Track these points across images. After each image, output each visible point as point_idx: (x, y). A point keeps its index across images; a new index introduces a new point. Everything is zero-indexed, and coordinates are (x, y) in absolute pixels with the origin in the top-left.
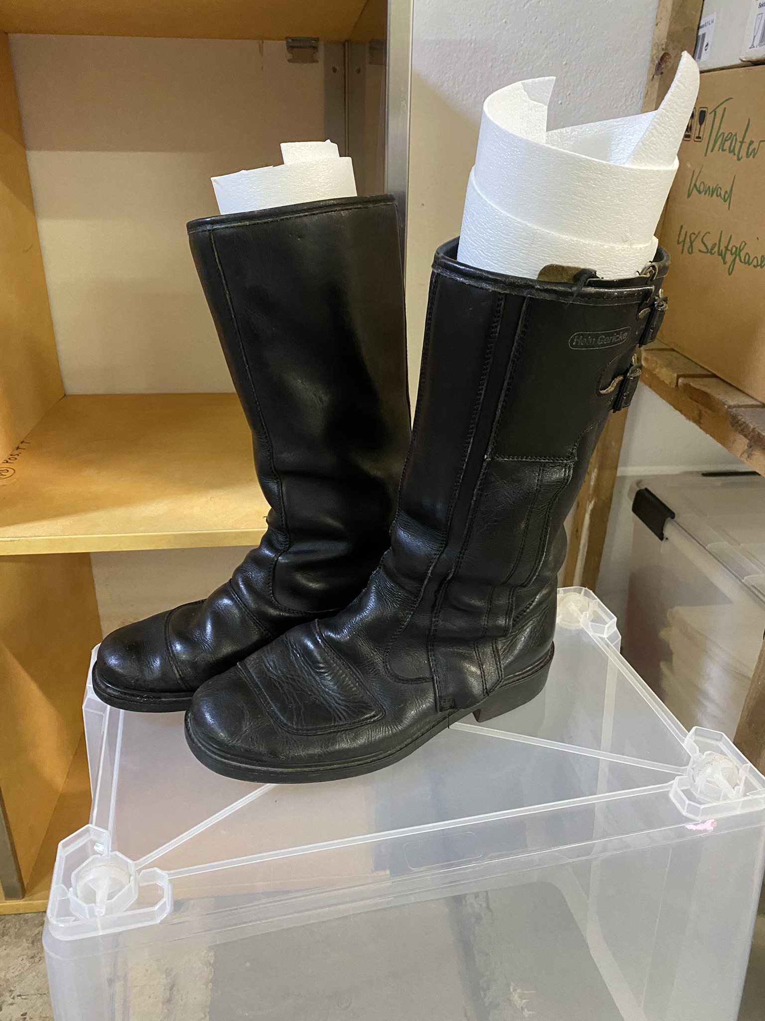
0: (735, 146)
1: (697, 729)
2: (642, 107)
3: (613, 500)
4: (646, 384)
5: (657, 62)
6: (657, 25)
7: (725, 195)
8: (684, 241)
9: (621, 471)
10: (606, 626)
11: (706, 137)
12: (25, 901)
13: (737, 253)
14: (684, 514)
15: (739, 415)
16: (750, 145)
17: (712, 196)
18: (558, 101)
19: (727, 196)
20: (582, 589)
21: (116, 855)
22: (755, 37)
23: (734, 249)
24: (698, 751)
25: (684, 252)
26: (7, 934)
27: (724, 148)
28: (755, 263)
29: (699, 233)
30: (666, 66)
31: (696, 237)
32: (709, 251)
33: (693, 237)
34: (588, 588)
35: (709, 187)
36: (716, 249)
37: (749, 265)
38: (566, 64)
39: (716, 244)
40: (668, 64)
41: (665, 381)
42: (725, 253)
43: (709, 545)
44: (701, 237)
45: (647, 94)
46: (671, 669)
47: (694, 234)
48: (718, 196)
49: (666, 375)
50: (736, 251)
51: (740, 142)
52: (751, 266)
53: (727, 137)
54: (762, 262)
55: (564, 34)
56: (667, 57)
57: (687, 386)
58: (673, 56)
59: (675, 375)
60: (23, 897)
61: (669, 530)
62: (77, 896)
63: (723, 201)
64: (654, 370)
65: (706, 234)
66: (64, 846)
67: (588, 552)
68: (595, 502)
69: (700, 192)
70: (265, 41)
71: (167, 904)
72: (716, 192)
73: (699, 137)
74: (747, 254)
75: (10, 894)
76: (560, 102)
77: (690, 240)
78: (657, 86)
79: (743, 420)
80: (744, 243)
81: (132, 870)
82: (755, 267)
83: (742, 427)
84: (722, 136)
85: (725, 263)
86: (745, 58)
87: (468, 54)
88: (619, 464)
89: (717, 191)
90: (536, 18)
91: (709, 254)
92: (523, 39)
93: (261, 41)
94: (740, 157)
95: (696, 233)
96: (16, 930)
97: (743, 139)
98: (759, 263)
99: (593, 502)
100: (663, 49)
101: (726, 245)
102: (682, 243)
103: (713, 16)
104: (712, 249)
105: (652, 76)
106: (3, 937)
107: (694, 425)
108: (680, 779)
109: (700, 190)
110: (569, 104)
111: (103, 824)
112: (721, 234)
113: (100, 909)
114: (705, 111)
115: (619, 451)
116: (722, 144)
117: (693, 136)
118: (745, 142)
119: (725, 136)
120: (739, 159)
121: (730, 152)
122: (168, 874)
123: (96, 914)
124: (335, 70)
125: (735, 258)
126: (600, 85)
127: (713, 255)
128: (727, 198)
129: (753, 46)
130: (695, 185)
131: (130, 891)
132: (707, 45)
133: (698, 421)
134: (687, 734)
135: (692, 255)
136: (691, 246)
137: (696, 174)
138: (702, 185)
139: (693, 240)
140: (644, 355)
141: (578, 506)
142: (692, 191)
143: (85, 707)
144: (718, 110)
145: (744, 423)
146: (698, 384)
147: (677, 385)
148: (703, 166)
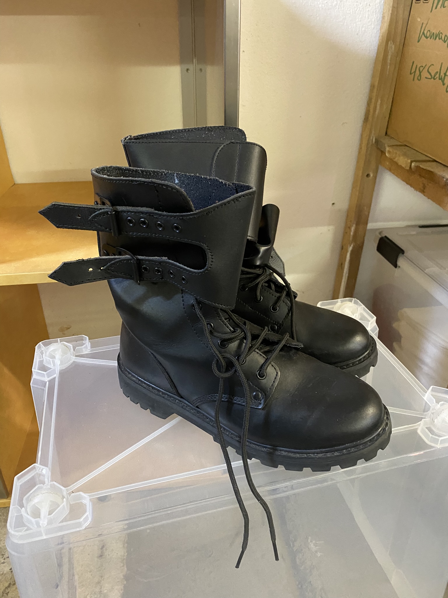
1: (433, 388)
3: (365, 244)
4: (387, 169)
7: (444, 38)
8: (415, 72)
9: (370, 226)
10: (370, 323)
12: (8, 500)
14: (410, 252)
17: (435, 39)
19: (446, 38)
20: (352, 299)
21: (54, 484)
24: (435, 402)
25: (415, 79)
27: (445, 6)
29: (426, 65)
31: (424, 69)
32: (433, 77)
34: (357, 299)
35: (434, 33)
36: (438, 76)
39: (438, 72)
41: (402, 165)
42: (444, 77)
43: (426, 270)
44: (427, 68)
46: (400, 347)
47: (422, 66)
48: (439, 39)
49: (403, 161)
57: (417, 167)
59: (409, 161)
60: (8, 497)
61: (401, 261)
62: (28, 514)
63: (443, 42)
64: (394, 159)
65: (430, 66)
66: (19, 479)
67: (348, 277)
68: (353, 245)
69: (427, 38)
71: (89, 515)
72: (438, 36)
77: (419, 70)
81: (65, 494)
85: (444, 84)
88: (369, 221)
91: (432, 79)
95: (424, 66)
96: (4, 517)
99: (352, 246)
101: (445, 72)
102: (413, 74)
104: (435, 76)
107: (420, 194)
108: (425, 421)
109: (427, 36)
111: (44, 463)
112: (441, 65)
113: (44, 522)
115: (369, 213)
116: (443, 4)
122: (89, 495)
123: (41, 525)
127: (435, 80)
130: (423, 33)
131: (65, 506)
133: (423, 190)
134: (427, 391)
135: (421, 81)
136: (420, 75)
137: (424, 25)
138: (429, 32)
139: (421, 70)
140: (387, 149)
141: (343, 248)
142: (421, 37)
143: (32, 384)
146: (425, 166)
147: (410, 167)
148: (429, 19)
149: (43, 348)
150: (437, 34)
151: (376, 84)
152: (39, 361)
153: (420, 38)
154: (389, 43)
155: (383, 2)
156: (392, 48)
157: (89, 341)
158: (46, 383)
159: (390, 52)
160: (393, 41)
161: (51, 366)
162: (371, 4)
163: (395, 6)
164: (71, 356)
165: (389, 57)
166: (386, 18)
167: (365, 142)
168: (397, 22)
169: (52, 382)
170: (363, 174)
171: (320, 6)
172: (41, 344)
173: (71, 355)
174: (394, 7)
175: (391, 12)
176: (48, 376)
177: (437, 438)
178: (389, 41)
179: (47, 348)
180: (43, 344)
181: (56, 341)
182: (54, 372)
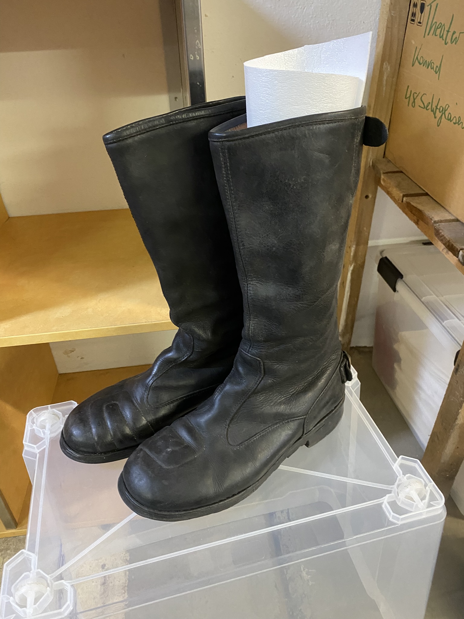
0: (443, 34)
1: (402, 457)
3: (366, 264)
7: (436, 68)
8: (410, 97)
9: (371, 243)
11: (424, 24)
12: (18, 530)
13: (444, 111)
14: (408, 276)
15: (440, 230)
16: (453, 34)
17: (428, 68)
19: (437, 69)
21: (39, 572)
24: (402, 473)
25: (410, 105)
26: (9, 549)
27: (436, 34)
28: (454, 121)
29: (419, 93)
32: (426, 106)
33: (415, 95)
35: (426, 61)
36: (430, 107)
37: (451, 121)
39: (430, 103)
41: (395, 197)
42: (436, 111)
43: (423, 298)
44: (421, 97)
46: (401, 369)
47: (416, 93)
48: (431, 69)
49: (397, 194)
50: (443, 110)
51: (447, 31)
52: (452, 122)
54: (459, 121)
57: (408, 204)
59: (401, 195)
60: (17, 527)
61: (399, 286)
62: (16, 603)
63: (435, 73)
64: (389, 188)
65: (423, 95)
66: (7, 565)
67: (350, 296)
68: (354, 266)
69: (420, 64)
71: (70, 604)
72: (430, 65)
73: (420, 23)
74: (450, 113)
75: (8, 526)
77: (413, 96)
79: (442, 233)
80: (447, 106)
81: (49, 581)
82: (455, 123)
83: (442, 238)
84: (435, 24)
85: (435, 117)
88: (370, 238)
91: (425, 109)
94: (446, 42)
96: (14, 546)
97: (449, 28)
98: (457, 122)
99: (353, 266)
101: (436, 105)
102: (408, 99)
104: (427, 106)
106: (7, 550)
107: (414, 224)
109: (420, 62)
111: (32, 550)
112: (433, 96)
113: (30, 611)
114: (424, 3)
115: (369, 233)
116: (435, 31)
117: (416, 21)
118: (450, 32)
119: (437, 26)
120: (446, 44)
121: (440, 37)
122: (70, 583)
123: (27, 614)
125: (442, 116)
127: (428, 111)
128: (438, 71)
130: (417, 58)
131: (49, 595)
134: (397, 460)
135: (415, 108)
136: (414, 102)
137: (418, 50)
138: (422, 58)
139: (415, 97)
140: (382, 176)
141: (344, 267)
142: (416, 61)
143: (24, 455)
144: (433, 4)
145: (443, 236)
146: (415, 202)
147: (402, 201)
148: (422, 45)
149: (34, 415)
150: (429, 63)
151: (372, 105)
152: (30, 429)
153: (414, 63)
154: (384, 64)
155: (378, 18)
156: (387, 68)
158: (36, 455)
159: (385, 73)
160: (389, 62)
161: (42, 435)
162: (365, 22)
163: (390, 26)
165: (385, 78)
166: (381, 38)
167: (363, 164)
168: (391, 42)
169: (42, 453)
170: (361, 194)
171: (312, 26)
172: (33, 412)
173: (61, 424)
174: (389, 28)
175: (385, 32)
177: (398, 516)
178: (384, 62)
179: (38, 416)
180: (35, 411)
181: (47, 408)
182: (44, 443)
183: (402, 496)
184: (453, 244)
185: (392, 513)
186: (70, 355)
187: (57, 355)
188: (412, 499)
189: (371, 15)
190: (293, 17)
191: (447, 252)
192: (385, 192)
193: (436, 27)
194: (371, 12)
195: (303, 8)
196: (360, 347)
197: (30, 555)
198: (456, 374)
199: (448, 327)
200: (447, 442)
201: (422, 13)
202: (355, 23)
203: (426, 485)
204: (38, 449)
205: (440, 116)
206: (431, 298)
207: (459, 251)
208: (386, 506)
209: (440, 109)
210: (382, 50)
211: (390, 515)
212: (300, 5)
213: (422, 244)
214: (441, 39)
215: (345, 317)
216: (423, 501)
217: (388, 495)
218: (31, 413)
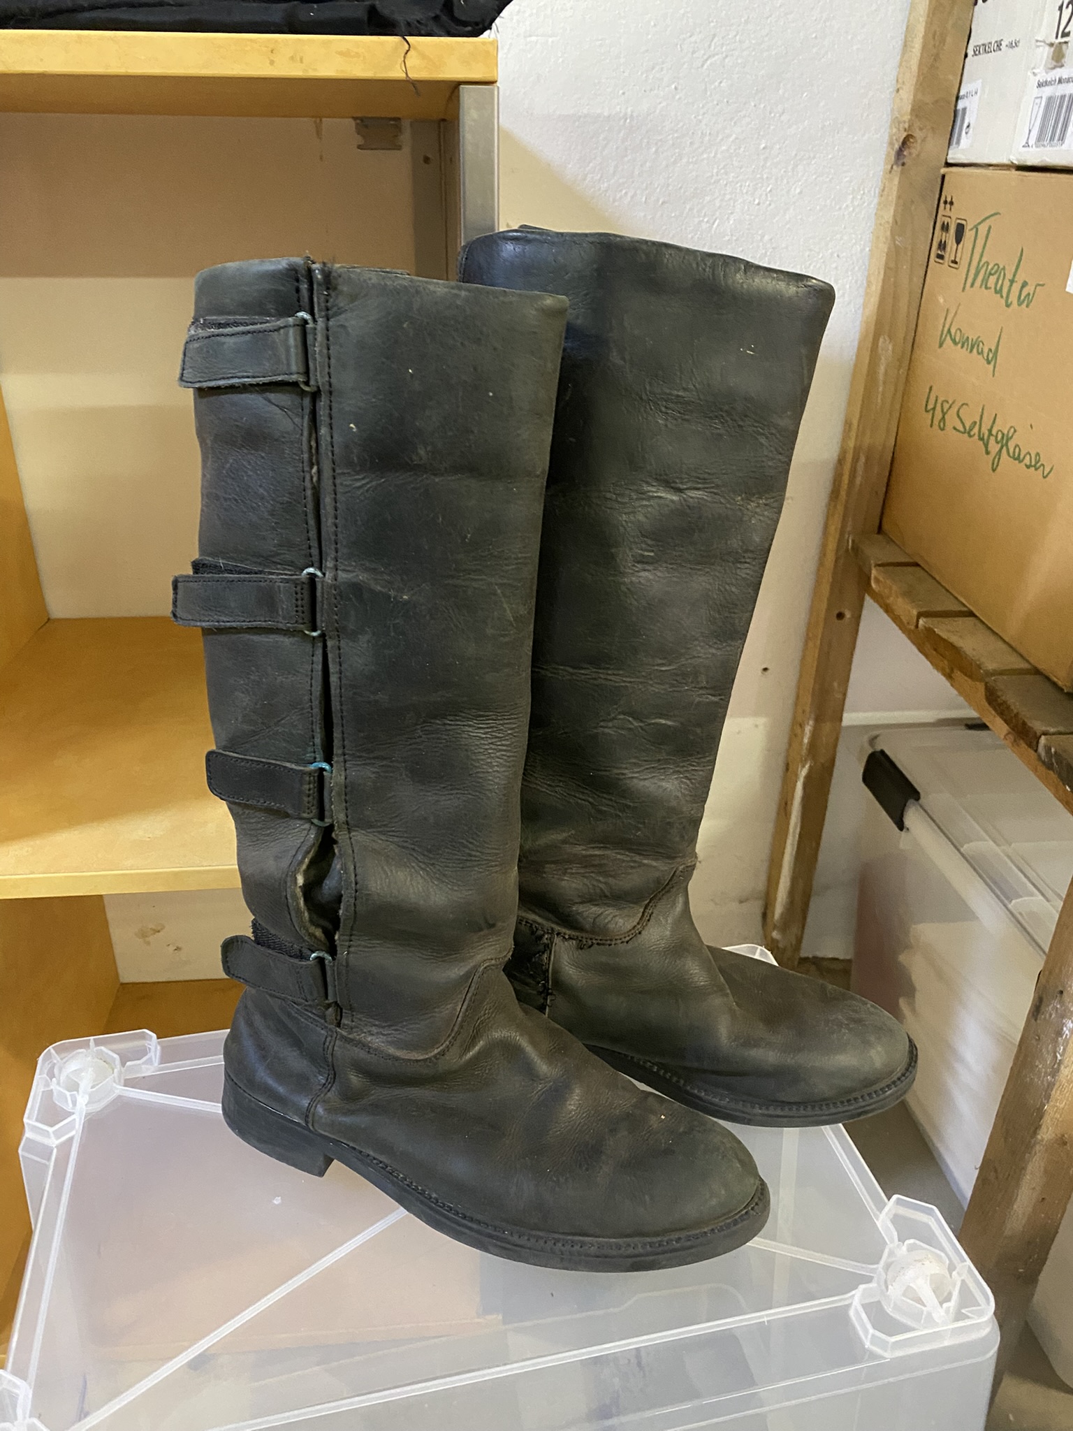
0: (1002, 285)
1: (898, 1199)
2: (877, 209)
3: (837, 763)
5: (897, 146)
6: (898, 91)
7: (988, 354)
8: (934, 409)
9: (849, 718)
11: (963, 265)
13: (1004, 441)
15: (1000, 692)
16: (1023, 287)
17: (971, 351)
18: (754, 200)
19: (991, 355)
22: (1030, 131)
23: (1000, 436)
24: (896, 1236)
25: (934, 426)
27: (988, 286)
28: (1027, 460)
29: (953, 403)
30: (910, 154)
31: (950, 407)
32: (967, 428)
33: (946, 406)
35: (967, 337)
36: (976, 430)
37: (1020, 462)
38: (764, 148)
39: (975, 423)
40: (913, 151)
41: (901, 617)
42: (988, 439)
43: (965, 846)
44: (957, 409)
45: (883, 191)
46: (914, 1010)
47: (948, 402)
48: (979, 353)
49: (905, 609)
50: (1003, 438)
51: (1009, 280)
52: (1022, 465)
53: (992, 269)
54: (1037, 463)
55: (762, 106)
56: (911, 140)
57: (929, 631)
58: (919, 141)
59: (915, 612)
61: (912, 817)
63: (985, 362)
64: (888, 597)
65: (962, 405)
67: (801, 835)
68: (810, 766)
69: (955, 343)
70: (324, 119)
72: (976, 347)
73: (954, 262)
74: (1017, 446)
76: (757, 202)
77: (942, 410)
78: (896, 181)
79: (1003, 698)
80: (1012, 430)
82: (1028, 467)
83: (1003, 708)
84: (985, 268)
85: (987, 453)
86: (1017, 160)
87: (622, 134)
88: (845, 711)
89: (978, 346)
90: (721, 82)
92: (701, 112)
93: (318, 120)
94: (1009, 301)
95: (950, 402)
97: (1014, 276)
98: (1033, 463)
99: (807, 766)
100: (905, 130)
101: (989, 428)
102: (931, 412)
103: (978, 85)
104: (971, 430)
105: (889, 167)
107: (943, 678)
108: (864, 1290)
109: (955, 340)
110: (770, 205)
111: (21, 1371)
112: (983, 409)
114: (963, 225)
115: (845, 694)
116: (985, 281)
117: (947, 256)
118: (1016, 282)
119: (990, 267)
120: (1008, 306)
121: (996, 292)
124: (427, 160)
125: (1002, 448)
126: (814, 177)
127: (973, 438)
128: (991, 359)
129: (1027, 145)
130: (949, 331)
132: (968, 126)
133: (949, 677)
134: (885, 1204)
135: (944, 432)
136: (943, 417)
137: (951, 315)
138: (958, 332)
139: (945, 410)
140: (874, 573)
141: (788, 770)
142: (945, 338)
143: (23, 1150)
144: (980, 227)
145: (1005, 702)
146: (943, 629)
147: (917, 626)
148: (960, 304)
149: (56, 1058)
150: (974, 342)
151: (855, 422)
152: (43, 1092)
153: (942, 340)
154: (881, 340)
155: (867, 249)
156: (887, 348)
157: (159, 1043)
158: (52, 1149)
159: (883, 358)
160: (890, 337)
161: (69, 1108)
162: (841, 256)
163: (892, 265)
164: (114, 1085)
165: (882, 369)
166: (874, 288)
167: (832, 545)
168: (896, 298)
169: (65, 1147)
170: (828, 610)
172: (53, 1051)
173: (115, 1081)
174: (890, 269)
175: (882, 276)
176: (58, 1134)
177: (883, 1336)
178: (880, 335)
179: (64, 1060)
180: (57, 1050)
181: (87, 1045)
182: (71, 1126)
183: (895, 1291)
184: (1026, 720)
185: (871, 1331)
186: (151, 939)
187: (122, 937)
188: (920, 1301)
189: (854, 241)
190: (690, 236)
191: (1015, 741)
192: (881, 607)
193: (988, 273)
194: (853, 236)
195: (712, 221)
196: (823, 959)
197: (15, 1386)
198: (1036, 1020)
199: (1020, 914)
200: (1018, 1186)
201: (958, 242)
202: (820, 257)
203: (951, 1268)
204: (58, 1138)
205: (997, 449)
206: (982, 845)
207: (1040, 737)
208: (857, 1312)
209: (996, 437)
210: (876, 311)
211: (867, 1333)
212: (705, 216)
213: (963, 727)
214: (999, 295)
215: (788, 884)
216: (945, 1305)
217: (862, 1287)
218: (49, 1052)
